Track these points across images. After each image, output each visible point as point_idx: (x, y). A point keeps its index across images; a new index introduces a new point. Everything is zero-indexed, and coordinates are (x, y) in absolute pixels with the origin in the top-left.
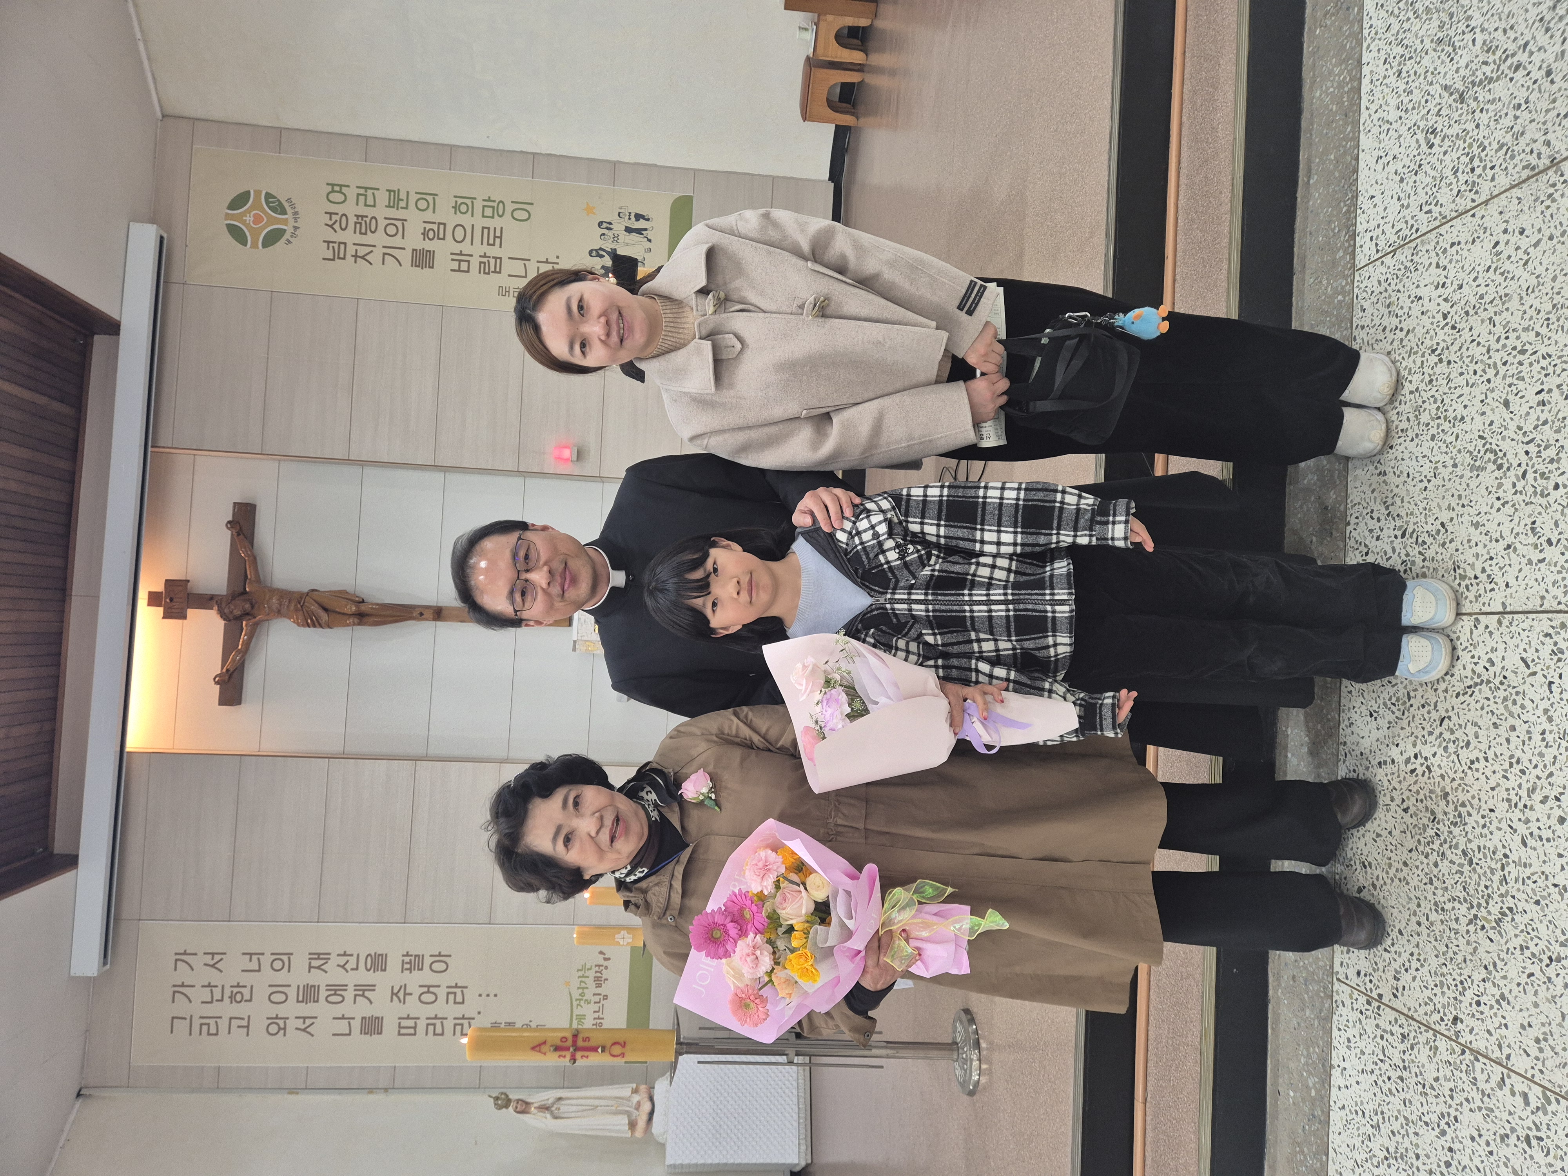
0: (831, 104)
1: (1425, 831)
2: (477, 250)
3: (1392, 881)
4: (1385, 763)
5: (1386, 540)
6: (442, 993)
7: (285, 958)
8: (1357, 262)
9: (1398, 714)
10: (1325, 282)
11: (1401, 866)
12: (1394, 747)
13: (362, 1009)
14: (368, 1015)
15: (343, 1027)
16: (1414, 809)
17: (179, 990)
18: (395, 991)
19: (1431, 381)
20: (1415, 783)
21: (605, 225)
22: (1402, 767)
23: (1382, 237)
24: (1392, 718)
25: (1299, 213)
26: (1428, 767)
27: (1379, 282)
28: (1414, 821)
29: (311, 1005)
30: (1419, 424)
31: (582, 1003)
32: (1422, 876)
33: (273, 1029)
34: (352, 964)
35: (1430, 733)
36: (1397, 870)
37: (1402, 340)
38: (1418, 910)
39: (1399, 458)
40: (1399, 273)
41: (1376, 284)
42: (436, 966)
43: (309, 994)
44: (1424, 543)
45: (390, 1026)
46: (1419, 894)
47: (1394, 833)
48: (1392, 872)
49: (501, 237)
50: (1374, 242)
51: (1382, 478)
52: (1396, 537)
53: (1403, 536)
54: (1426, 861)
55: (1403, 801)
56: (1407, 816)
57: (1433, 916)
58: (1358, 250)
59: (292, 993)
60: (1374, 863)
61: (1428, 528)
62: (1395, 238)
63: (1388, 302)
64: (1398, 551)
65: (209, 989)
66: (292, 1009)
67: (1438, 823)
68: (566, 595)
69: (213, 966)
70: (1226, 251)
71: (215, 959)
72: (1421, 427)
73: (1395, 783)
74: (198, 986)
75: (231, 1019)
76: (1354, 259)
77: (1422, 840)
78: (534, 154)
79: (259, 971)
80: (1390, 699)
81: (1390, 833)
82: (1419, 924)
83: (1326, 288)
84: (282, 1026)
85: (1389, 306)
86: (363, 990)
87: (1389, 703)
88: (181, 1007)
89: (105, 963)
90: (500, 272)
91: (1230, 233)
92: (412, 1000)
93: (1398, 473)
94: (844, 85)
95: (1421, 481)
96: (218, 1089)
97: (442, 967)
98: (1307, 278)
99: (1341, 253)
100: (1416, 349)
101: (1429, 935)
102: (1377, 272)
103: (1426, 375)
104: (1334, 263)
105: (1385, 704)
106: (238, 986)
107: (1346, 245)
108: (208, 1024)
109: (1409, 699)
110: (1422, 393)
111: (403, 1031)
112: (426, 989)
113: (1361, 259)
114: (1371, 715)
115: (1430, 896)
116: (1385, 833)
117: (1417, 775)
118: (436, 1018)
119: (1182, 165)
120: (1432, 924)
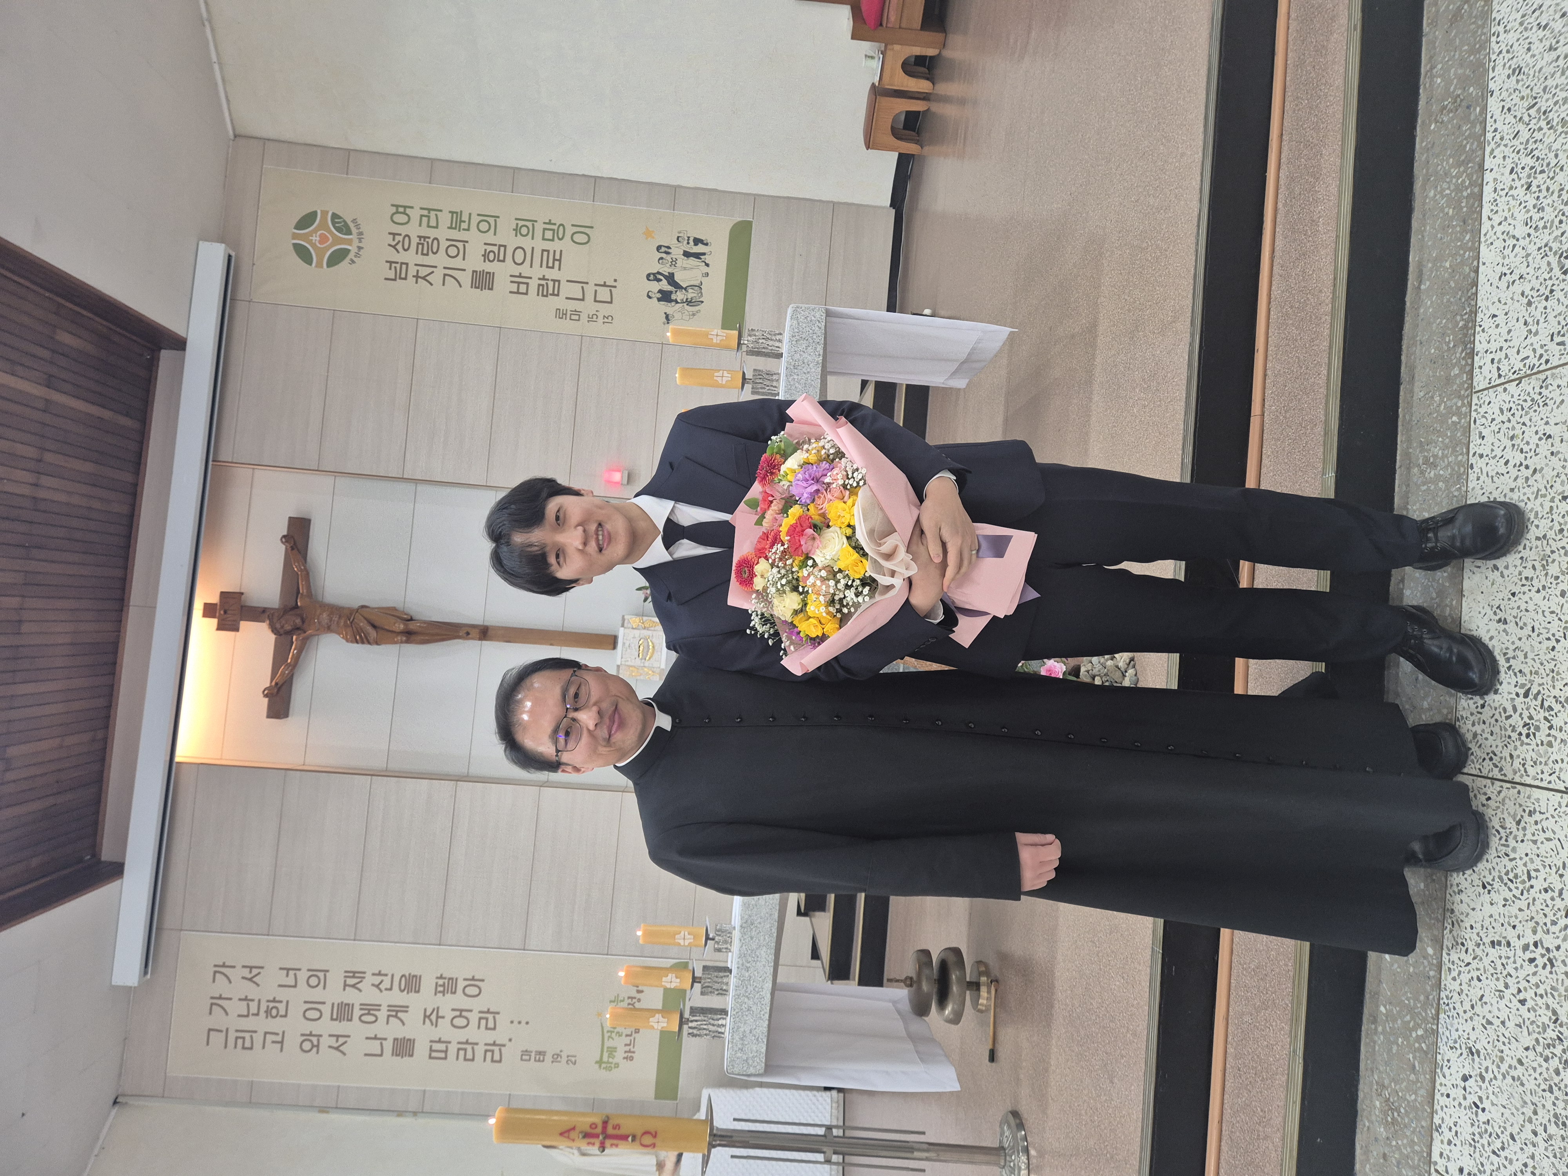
0: (896, 133)
1: (1545, 1031)
2: (536, 272)
3: (1504, 1077)
4: (1499, 943)
5: (1505, 695)
6: (474, 1017)
7: (321, 975)
8: (1475, 384)
9: (1517, 893)
10: (1437, 399)
11: (1514, 1063)
12: (1510, 929)
13: (394, 1030)
14: (400, 1036)
15: (375, 1047)
16: (1533, 1003)
17: (217, 1002)
18: (428, 1013)
19: (1561, 531)
20: (1535, 974)
21: (663, 249)
22: (1520, 952)
23: (1505, 362)
24: (1509, 895)
25: (1408, 319)
26: (1550, 960)
27: (1502, 411)
28: (1532, 1015)
29: (344, 1023)
30: (1547, 574)
31: (614, 1035)
32: (1540, 1080)
33: (307, 1046)
34: (386, 984)
35: (1554, 923)
36: (1510, 1067)
37: (1527, 479)
38: (1534, 1117)
39: (1523, 607)
40: (1524, 404)
41: (1498, 412)
42: (469, 991)
43: (343, 1012)
44: (1550, 708)
45: (421, 1049)
46: (1535, 1099)
47: (1507, 1024)
48: (1504, 1067)
49: (560, 260)
50: (1496, 365)
51: (1502, 626)
52: (1517, 695)
53: (1526, 695)
54: (1545, 1065)
55: (1519, 991)
56: (1523, 1010)
57: (1552, 1129)
58: (1476, 371)
59: (326, 1010)
60: (1483, 1051)
61: (1556, 692)
62: (1521, 365)
63: (1511, 433)
64: (1519, 711)
65: (245, 1003)
66: (326, 1027)
67: (1561, 1025)
68: (613, 740)
69: (250, 979)
70: (1325, 355)
71: (253, 974)
72: (1549, 580)
73: (1510, 969)
74: (235, 999)
75: (266, 1033)
76: (1472, 379)
77: (1541, 1040)
78: (596, 178)
79: (295, 986)
80: (1507, 873)
81: (1503, 1023)
82: (1535, 1133)
83: (1439, 406)
84: (315, 1043)
85: (1512, 438)
86: (396, 1011)
87: (1505, 878)
88: (218, 1019)
89: (146, 973)
90: (558, 295)
91: (1331, 336)
92: (444, 1024)
93: (1521, 624)
94: (908, 114)
95: (1548, 639)
96: (250, 1103)
97: (475, 991)
98: (1416, 390)
99: (1456, 371)
100: (1543, 491)
101: (1546, 1149)
102: (1498, 399)
103: (1556, 523)
104: (1449, 380)
105: (1500, 878)
106: (274, 1001)
107: (1463, 363)
108: (244, 1038)
109: (1529, 878)
110: (1551, 541)
111: (434, 1054)
112: (458, 1013)
113: (1480, 382)
114: (1484, 887)
115: (1549, 1106)
116: (1497, 1022)
117: (1536, 966)
118: (467, 1042)
119: (1277, 254)
120: (1550, 1137)
